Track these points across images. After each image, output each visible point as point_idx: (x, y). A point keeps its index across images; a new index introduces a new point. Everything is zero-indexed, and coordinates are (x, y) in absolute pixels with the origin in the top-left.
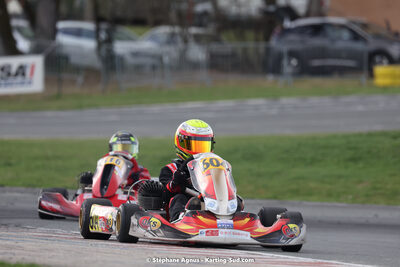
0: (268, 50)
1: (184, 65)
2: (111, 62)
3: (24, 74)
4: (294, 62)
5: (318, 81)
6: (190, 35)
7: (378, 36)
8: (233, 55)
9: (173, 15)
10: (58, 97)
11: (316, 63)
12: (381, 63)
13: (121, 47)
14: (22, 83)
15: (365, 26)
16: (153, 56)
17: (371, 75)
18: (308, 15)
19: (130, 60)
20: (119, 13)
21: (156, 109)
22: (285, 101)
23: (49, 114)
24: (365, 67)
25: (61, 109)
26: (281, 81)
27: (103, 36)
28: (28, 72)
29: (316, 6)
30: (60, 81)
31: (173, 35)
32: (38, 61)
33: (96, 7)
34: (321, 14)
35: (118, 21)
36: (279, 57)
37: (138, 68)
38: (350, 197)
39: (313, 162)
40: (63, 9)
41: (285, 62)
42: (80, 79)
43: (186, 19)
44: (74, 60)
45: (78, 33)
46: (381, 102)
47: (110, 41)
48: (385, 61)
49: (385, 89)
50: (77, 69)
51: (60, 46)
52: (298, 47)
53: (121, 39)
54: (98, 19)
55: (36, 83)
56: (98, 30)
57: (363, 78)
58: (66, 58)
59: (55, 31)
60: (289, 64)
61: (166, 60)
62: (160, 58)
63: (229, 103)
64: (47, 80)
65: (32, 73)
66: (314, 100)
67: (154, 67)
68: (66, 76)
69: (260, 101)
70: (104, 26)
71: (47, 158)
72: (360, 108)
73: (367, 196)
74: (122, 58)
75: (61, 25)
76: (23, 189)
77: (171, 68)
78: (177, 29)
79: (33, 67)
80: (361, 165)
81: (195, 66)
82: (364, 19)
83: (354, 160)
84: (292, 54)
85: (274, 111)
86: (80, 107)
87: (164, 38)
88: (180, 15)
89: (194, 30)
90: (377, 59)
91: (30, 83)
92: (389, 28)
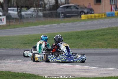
0: (56, 12)
1: (38, 17)
2: (21, 17)
3: (1, 21)
4: (63, 15)
5: (68, 19)
6: (39, 9)
7: (81, 8)
8: (49, 14)
9: (34, 5)
10: (9, 25)
11: (68, 15)
12: (82, 14)
13: (23, 13)
14: (1, 23)
15: (78, 6)
16: (31, 15)
17: (81, 17)
18: (65, 4)
19: (25, 16)
20: (22, 5)
21: (32, 27)
22: (61, 24)
23: (8, 30)
24: (79, 15)
25: (10, 28)
26: (60, 19)
27: (19, 11)
28: (2, 20)
29: (67, 1)
30: (10, 22)
31: (35, 9)
32: (4, 17)
33: (17, 4)
34: (68, 3)
35: (22, 7)
36: (59, 14)
37: (27, 18)
38: (78, 47)
39: (69, 39)
40: (9, 5)
41: (61, 15)
42: (14, 21)
43: (37, 6)
44: (12, 17)
45: (13, 10)
46: (83, 23)
47: (20, 12)
48: (84, 14)
49: (84, 20)
50: (13, 19)
51: (9, 14)
52: (63, 11)
53: (23, 11)
54: (18, 7)
55: (4, 23)
56: (18, 9)
57: (79, 18)
58: (11, 16)
59: (8, 10)
60: (62, 15)
61: (33, 16)
62: (32, 15)
63: (49, 25)
64: (7, 22)
65: (3, 20)
66: (68, 23)
67: (31, 17)
68: (10, 20)
69: (56, 24)
70: (19, 8)
71: (8, 41)
72: (79, 25)
73: (82, 46)
74: (23, 16)
75: (9, 9)
76: (3, 49)
77: (35, 17)
78: (36, 8)
79: (3, 19)
80: (80, 39)
81: (40, 16)
82: (78, 4)
83: (78, 38)
84: (62, 13)
85: (59, 27)
86: (15, 28)
87: (33, 10)
88: (36, 5)
89: (39, 8)
90: (82, 13)
91: (3, 22)
92: (84, 6)
